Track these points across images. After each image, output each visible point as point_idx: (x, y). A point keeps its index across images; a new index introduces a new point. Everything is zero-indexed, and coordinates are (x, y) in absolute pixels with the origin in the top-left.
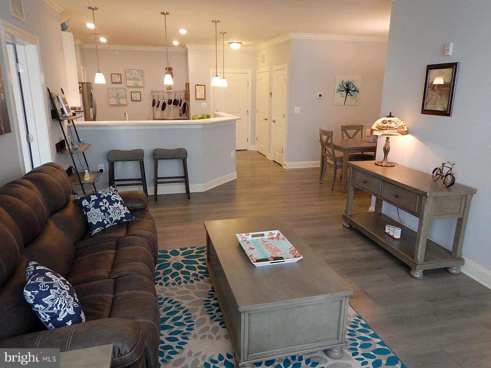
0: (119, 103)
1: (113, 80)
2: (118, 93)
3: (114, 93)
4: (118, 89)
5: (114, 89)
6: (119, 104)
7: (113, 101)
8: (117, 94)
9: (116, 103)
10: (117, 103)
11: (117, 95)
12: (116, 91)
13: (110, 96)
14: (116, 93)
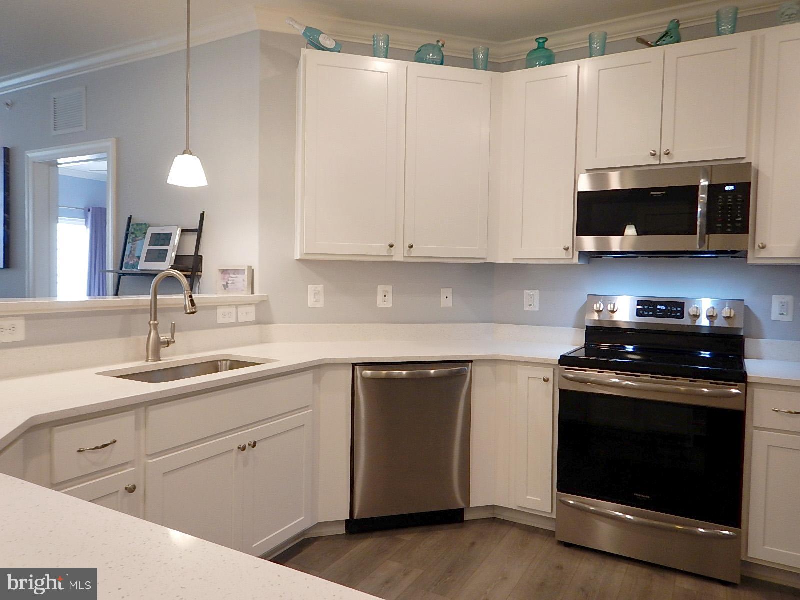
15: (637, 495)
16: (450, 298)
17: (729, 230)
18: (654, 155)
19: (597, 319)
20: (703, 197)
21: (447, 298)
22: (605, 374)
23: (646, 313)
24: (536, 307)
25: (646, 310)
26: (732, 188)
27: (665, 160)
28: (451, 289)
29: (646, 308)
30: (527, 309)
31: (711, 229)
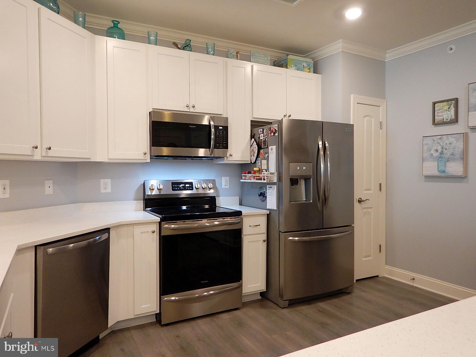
0: (444, 172)
1: (436, 118)
2: (442, 148)
3: (435, 148)
4: (445, 137)
5: (434, 138)
6: (443, 175)
7: (431, 168)
8: (440, 151)
9: (436, 173)
10: (439, 171)
11: (442, 153)
12: (438, 143)
13: (425, 155)
14: (439, 148)
15: (202, 282)
16: (51, 187)
17: (221, 147)
18: (187, 107)
19: (150, 194)
20: (213, 130)
21: (49, 187)
22: (186, 222)
23: (176, 189)
24: (109, 190)
25: (176, 187)
26: (221, 128)
27: (192, 110)
28: (52, 181)
29: (176, 186)
30: (103, 191)
31: (215, 147)
